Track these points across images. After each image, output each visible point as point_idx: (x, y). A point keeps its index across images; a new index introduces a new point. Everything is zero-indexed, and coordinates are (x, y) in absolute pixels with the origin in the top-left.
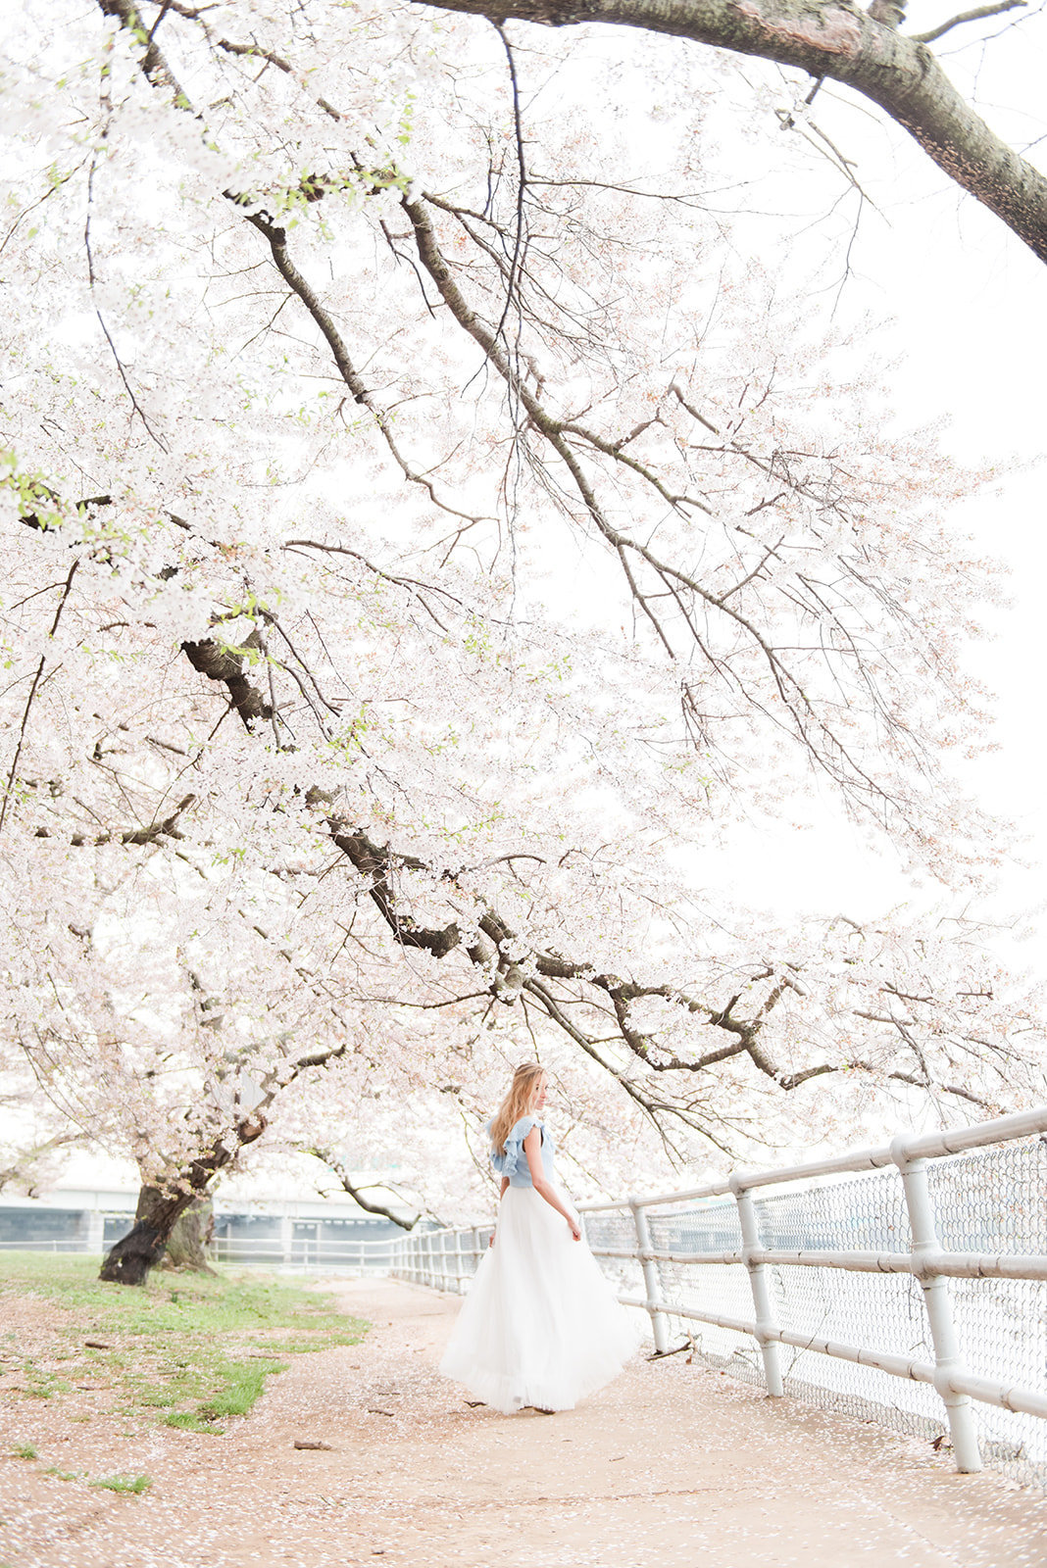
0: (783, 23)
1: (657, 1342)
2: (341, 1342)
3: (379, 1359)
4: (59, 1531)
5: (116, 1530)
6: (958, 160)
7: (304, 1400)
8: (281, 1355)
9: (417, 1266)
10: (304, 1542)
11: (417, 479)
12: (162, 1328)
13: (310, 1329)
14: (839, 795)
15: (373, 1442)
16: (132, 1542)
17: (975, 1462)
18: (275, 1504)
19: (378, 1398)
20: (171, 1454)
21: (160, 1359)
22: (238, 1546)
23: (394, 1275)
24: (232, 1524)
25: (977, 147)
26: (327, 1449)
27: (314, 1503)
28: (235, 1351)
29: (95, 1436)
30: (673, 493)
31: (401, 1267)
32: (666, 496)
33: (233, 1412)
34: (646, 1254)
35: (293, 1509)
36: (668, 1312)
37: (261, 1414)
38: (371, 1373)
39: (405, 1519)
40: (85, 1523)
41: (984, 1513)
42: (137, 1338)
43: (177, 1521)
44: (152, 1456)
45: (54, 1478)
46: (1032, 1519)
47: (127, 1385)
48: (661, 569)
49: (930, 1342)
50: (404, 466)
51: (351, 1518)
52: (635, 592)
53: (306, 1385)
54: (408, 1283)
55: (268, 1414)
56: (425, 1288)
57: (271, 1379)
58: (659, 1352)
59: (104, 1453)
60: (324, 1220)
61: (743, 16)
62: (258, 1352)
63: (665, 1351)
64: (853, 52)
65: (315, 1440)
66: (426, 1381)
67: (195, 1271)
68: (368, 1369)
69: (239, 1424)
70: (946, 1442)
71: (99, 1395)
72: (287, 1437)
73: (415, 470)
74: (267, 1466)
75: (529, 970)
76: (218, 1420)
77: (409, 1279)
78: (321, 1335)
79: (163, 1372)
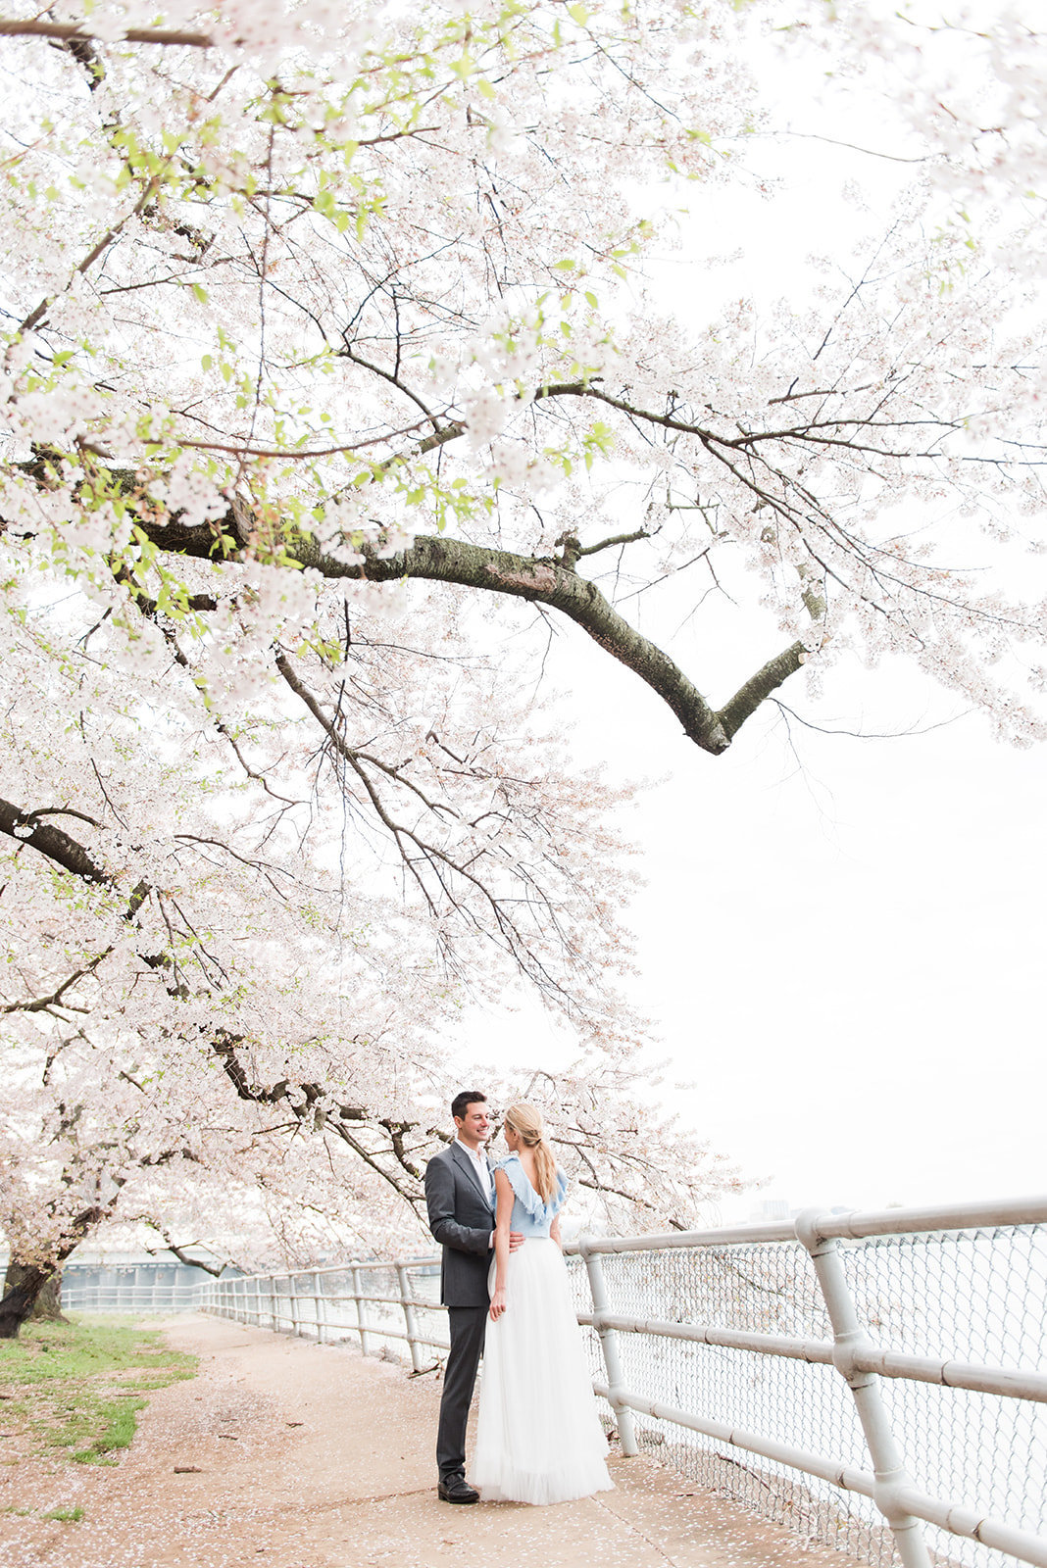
0: (511, 576)
1: (415, 1363)
2: (182, 1378)
3: (213, 1390)
4: (31, 1556)
5: (73, 1551)
6: (612, 644)
7: (168, 1431)
8: (139, 1392)
9: (223, 1304)
10: (207, 1547)
11: (257, 777)
12: (44, 1376)
13: (155, 1367)
14: (537, 990)
15: (229, 1463)
16: (87, 1559)
17: (634, 1449)
18: (177, 1520)
19: (222, 1425)
20: (89, 1486)
21: (52, 1405)
22: (163, 1556)
23: (204, 1310)
24: (153, 1539)
25: (622, 637)
26: (199, 1471)
27: (205, 1516)
28: (105, 1392)
29: (27, 1476)
30: (431, 802)
31: (209, 1304)
32: (427, 803)
33: (120, 1446)
34: (407, 1301)
35: (190, 1521)
36: (422, 1343)
37: (139, 1445)
38: (211, 1403)
39: (271, 1523)
40: (48, 1547)
41: (641, 1486)
42: (27, 1386)
43: (113, 1540)
44: (75, 1488)
45: (13, 1515)
46: (670, 1488)
47: (35, 1430)
48: (422, 847)
49: (605, 1370)
50: (247, 768)
51: (233, 1527)
52: (404, 857)
53: (166, 1417)
54: (215, 1318)
55: (144, 1444)
56: (230, 1321)
57: (138, 1414)
58: (416, 1371)
59: (40, 1490)
60: (141, 1265)
61: (489, 573)
62: (123, 1391)
63: (420, 1369)
64: (552, 590)
65: (188, 1465)
66: (253, 1407)
67: (52, 1321)
68: (208, 1400)
69: (125, 1454)
70: (616, 1435)
71: (17, 1441)
72: (164, 1463)
73: (254, 770)
74: (160, 1490)
75: (336, 1118)
76: (109, 1453)
77: (216, 1314)
78: (164, 1372)
79: (58, 1415)
